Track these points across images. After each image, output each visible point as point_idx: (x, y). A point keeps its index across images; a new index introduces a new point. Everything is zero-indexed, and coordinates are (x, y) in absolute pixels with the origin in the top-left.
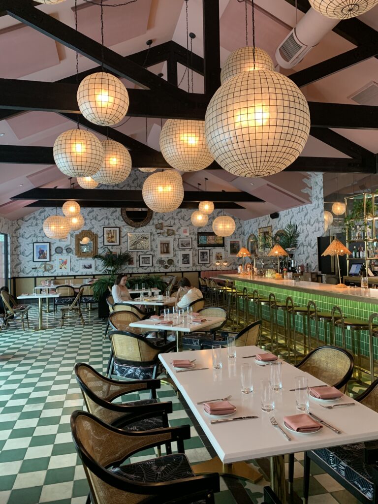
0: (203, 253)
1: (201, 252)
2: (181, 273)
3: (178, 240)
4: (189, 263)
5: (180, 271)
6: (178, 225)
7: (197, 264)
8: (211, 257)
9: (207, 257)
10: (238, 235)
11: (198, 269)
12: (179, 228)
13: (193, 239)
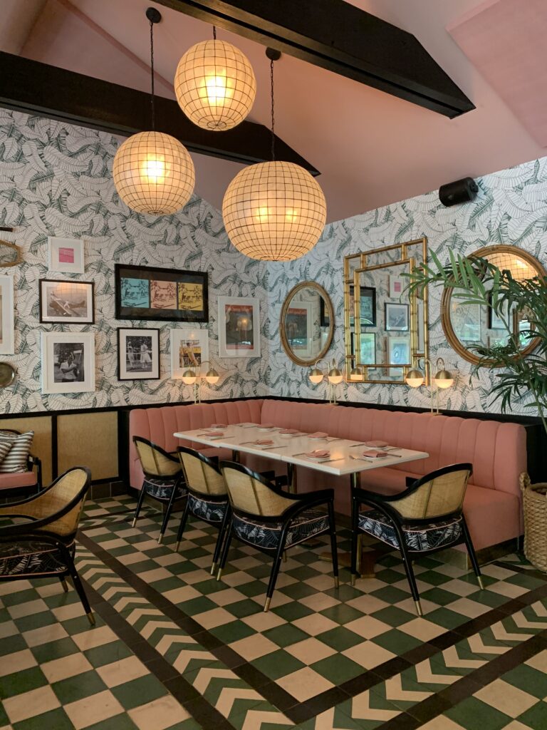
0: (135, 343)
1: (128, 338)
2: (49, 419)
3: (35, 286)
4: (80, 378)
5: (43, 409)
6: (37, 228)
7: (113, 380)
8: (163, 355)
9: (149, 355)
10: (249, 287)
11: (118, 399)
12: (41, 240)
13: (100, 287)
